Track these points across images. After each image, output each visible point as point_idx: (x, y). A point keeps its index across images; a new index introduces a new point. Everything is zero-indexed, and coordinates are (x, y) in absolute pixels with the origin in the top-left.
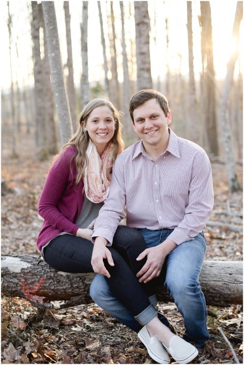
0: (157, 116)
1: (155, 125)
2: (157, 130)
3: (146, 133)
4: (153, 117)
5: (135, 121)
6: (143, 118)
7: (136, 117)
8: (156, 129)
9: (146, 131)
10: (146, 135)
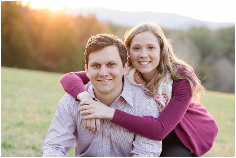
0: (115, 64)
1: (112, 75)
2: (111, 80)
3: (99, 81)
4: (110, 65)
5: (89, 65)
6: (100, 64)
7: (91, 62)
8: (111, 78)
9: (100, 79)
10: (99, 82)
